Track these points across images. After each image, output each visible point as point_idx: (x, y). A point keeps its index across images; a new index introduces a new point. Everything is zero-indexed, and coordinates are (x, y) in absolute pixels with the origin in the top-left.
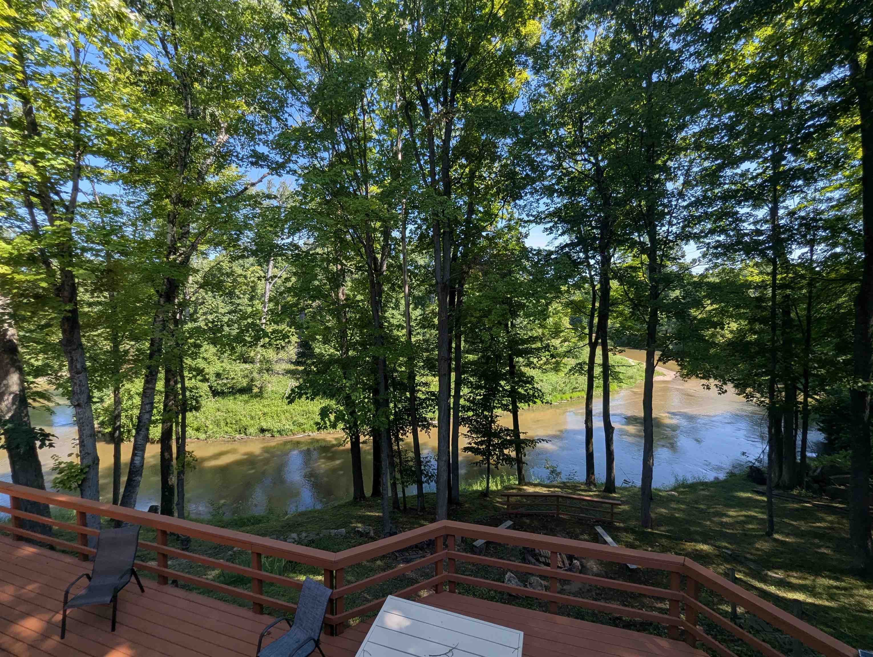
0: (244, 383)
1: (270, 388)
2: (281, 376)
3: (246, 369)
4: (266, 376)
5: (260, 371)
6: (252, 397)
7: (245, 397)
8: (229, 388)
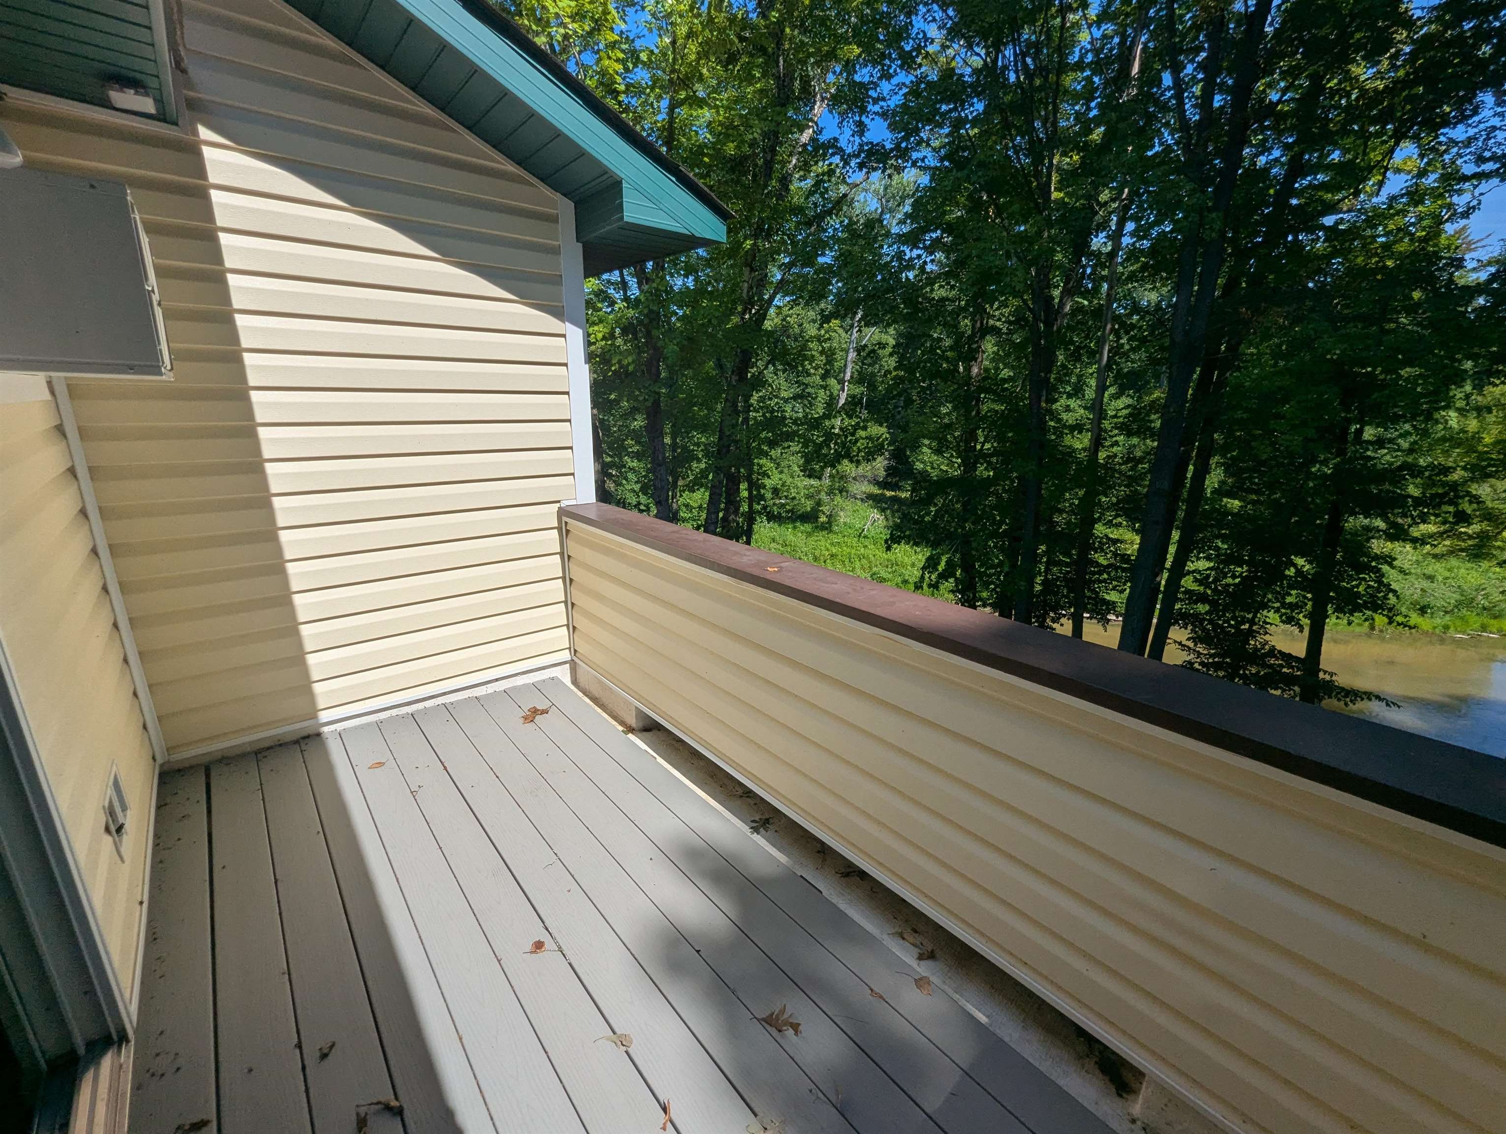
0: (808, 505)
1: (843, 518)
2: (859, 503)
3: (812, 486)
4: (838, 499)
5: (830, 492)
6: (817, 527)
7: (808, 527)
8: (788, 512)
